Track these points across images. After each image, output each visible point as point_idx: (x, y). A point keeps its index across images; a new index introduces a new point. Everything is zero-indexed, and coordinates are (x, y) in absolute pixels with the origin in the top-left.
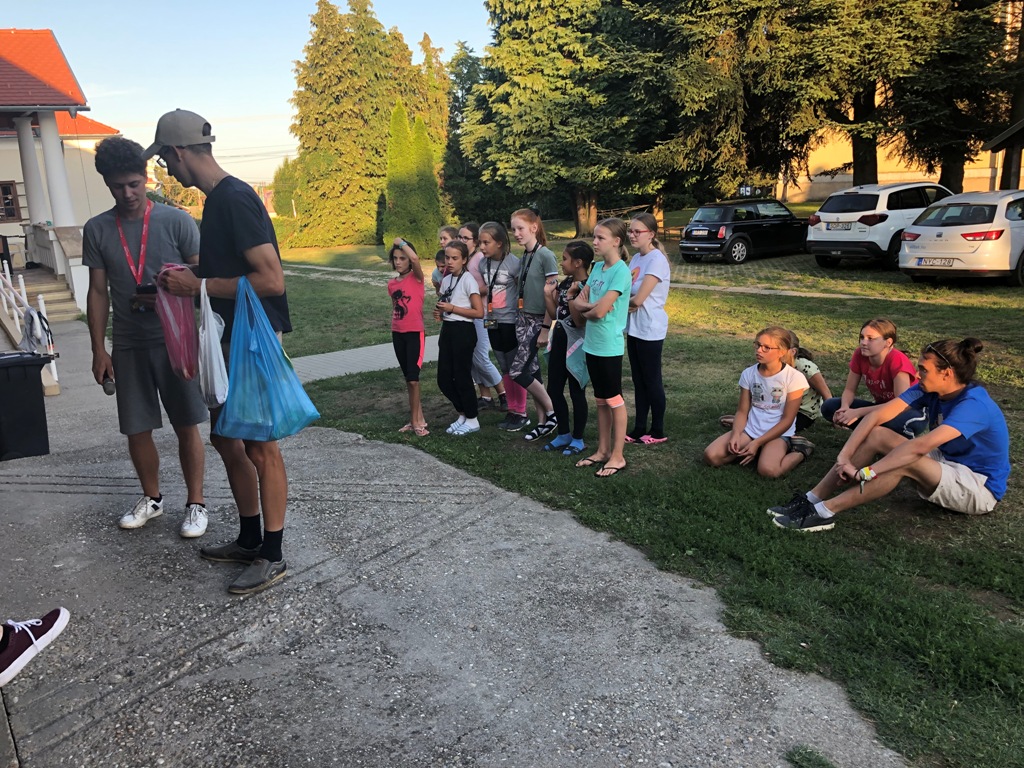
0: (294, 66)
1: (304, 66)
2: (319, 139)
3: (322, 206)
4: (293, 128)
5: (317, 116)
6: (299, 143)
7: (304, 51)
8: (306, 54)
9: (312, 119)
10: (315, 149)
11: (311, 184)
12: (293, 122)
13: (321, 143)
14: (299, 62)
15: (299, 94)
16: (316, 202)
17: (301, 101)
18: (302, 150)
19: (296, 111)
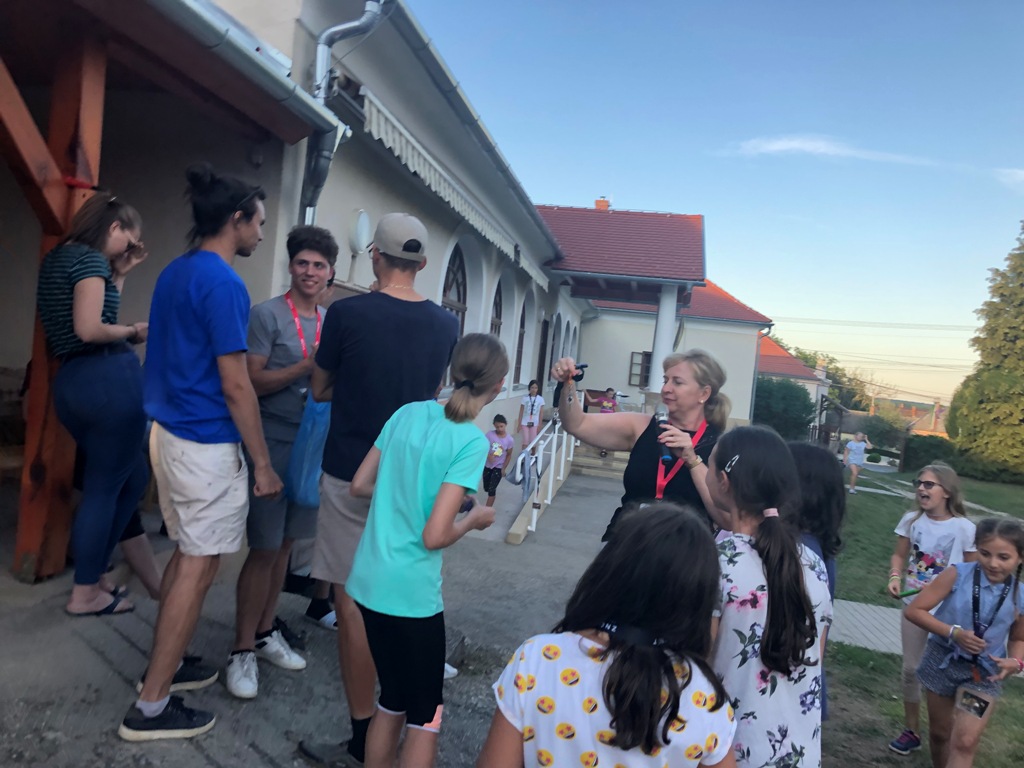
0: (990, 275)
1: (1003, 275)
2: (1006, 357)
3: (992, 432)
4: (976, 341)
5: (1007, 331)
6: (979, 359)
7: (1007, 259)
8: (1008, 263)
9: (1001, 332)
10: (998, 367)
11: (983, 406)
12: (977, 334)
13: (1007, 361)
14: (997, 270)
15: (989, 304)
16: (985, 427)
17: (991, 311)
18: (982, 367)
19: (982, 323)
